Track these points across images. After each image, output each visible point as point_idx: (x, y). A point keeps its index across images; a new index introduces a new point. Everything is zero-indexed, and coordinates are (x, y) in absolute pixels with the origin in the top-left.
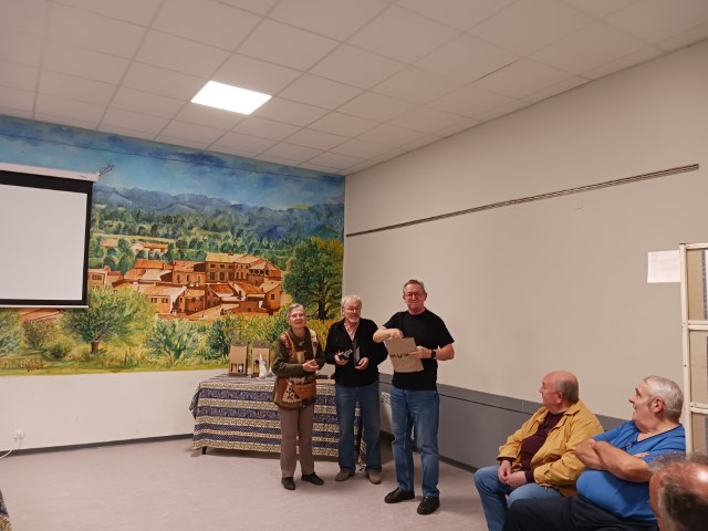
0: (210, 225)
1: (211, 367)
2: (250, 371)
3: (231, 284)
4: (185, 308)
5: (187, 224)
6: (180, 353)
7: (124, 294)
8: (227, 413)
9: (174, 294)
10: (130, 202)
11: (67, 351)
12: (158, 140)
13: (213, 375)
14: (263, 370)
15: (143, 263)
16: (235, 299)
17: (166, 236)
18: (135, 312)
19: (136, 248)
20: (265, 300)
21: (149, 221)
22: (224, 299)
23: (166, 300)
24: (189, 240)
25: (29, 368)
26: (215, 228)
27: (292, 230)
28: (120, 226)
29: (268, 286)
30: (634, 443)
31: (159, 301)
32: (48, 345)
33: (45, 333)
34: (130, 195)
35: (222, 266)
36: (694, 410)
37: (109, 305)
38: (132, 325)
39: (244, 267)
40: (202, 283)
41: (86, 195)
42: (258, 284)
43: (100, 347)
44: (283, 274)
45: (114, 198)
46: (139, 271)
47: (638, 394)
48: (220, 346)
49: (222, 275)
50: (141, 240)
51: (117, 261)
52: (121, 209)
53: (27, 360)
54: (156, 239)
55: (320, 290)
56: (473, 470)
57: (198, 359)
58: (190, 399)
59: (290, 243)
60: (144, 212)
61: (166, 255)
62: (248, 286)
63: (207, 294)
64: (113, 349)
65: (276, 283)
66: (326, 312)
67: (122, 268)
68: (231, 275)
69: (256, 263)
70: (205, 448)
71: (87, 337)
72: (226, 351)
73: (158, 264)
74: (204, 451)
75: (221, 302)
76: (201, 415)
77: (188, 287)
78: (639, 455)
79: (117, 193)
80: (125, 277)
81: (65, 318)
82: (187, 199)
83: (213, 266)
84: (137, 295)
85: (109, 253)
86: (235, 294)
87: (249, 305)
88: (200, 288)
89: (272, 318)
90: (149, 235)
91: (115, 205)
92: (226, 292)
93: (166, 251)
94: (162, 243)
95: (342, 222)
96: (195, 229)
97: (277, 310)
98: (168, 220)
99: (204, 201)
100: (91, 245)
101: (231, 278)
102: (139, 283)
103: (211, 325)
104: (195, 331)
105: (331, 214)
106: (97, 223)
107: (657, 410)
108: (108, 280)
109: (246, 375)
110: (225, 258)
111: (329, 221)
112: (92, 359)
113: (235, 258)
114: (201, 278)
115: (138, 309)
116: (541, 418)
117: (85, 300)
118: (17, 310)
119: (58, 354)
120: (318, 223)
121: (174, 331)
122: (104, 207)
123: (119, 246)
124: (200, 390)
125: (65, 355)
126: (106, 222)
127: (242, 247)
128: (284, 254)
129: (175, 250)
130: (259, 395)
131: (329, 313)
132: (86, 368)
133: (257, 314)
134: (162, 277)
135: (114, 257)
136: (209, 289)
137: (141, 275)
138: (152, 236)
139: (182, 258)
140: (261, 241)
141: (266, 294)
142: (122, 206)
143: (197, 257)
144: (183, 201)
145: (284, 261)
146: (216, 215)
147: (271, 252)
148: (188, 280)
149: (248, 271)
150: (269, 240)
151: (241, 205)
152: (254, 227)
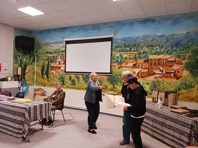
3: (159, 66)
4: (141, 76)
5: (141, 46)
9: (137, 71)
10: (123, 42)
11: (107, 87)
15: (127, 61)
16: (160, 73)
17: (134, 51)
19: (125, 56)
20: (174, 73)
21: (129, 47)
22: (156, 73)
23: (134, 73)
24: (142, 51)
26: (152, 46)
27: (189, 42)
28: (120, 49)
29: (176, 67)
33: (102, 81)
34: (123, 39)
35: (155, 60)
37: (118, 74)
39: (164, 60)
40: (147, 67)
41: (111, 42)
42: (171, 66)
43: (115, 86)
44: (184, 62)
45: (119, 41)
46: (126, 63)
50: (126, 53)
51: (119, 61)
52: (120, 44)
54: (132, 52)
59: (188, 47)
60: (127, 44)
61: (134, 58)
62: (166, 68)
63: (149, 71)
64: (119, 87)
65: (181, 66)
67: (120, 63)
68: (159, 63)
69: (170, 58)
71: (112, 84)
73: (132, 61)
75: (155, 74)
77: (142, 68)
79: (119, 39)
80: (122, 66)
82: (141, 37)
83: (151, 60)
86: (161, 71)
87: (167, 75)
88: (146, 69)
89: (178, 81)
90: (128, 51)
91: (118, 43)
92: (157, 70)
93: (134, 56)
94: (133, 53)
96: (143, 48)
97: (181, 77)
98: (135, 45)
99: (147, 37)
102: (126, 67)
103: (151, 82)
104: (145, 84)
106: (114, 50)
108: (117, 67)
110: (156, 57)
112: (113, 90)
113: (160, 57)
114: (147, 65)
117: (110, 73)
122: (115, 44)
123: (120, 56)
126: (116, 49)
127: (164, 52)
128: (184, 53)
129: (137, 56)
134: (133, 65)
135: (118, 59)
136: (150, 69)
137: (126, 65)
138: (130, 52)
139: (140, 58)
140: (172, 48)
141: (175, 71)
142: (121, 43)
143: (145, 57)
144: (140, 38)
145: (184, 56)
146: (152, 41)
147: (177, 53)
148: (142, 66)
149: (166, 61)
150: (176, 48)
151: (163, 35)
152: (169, 43)
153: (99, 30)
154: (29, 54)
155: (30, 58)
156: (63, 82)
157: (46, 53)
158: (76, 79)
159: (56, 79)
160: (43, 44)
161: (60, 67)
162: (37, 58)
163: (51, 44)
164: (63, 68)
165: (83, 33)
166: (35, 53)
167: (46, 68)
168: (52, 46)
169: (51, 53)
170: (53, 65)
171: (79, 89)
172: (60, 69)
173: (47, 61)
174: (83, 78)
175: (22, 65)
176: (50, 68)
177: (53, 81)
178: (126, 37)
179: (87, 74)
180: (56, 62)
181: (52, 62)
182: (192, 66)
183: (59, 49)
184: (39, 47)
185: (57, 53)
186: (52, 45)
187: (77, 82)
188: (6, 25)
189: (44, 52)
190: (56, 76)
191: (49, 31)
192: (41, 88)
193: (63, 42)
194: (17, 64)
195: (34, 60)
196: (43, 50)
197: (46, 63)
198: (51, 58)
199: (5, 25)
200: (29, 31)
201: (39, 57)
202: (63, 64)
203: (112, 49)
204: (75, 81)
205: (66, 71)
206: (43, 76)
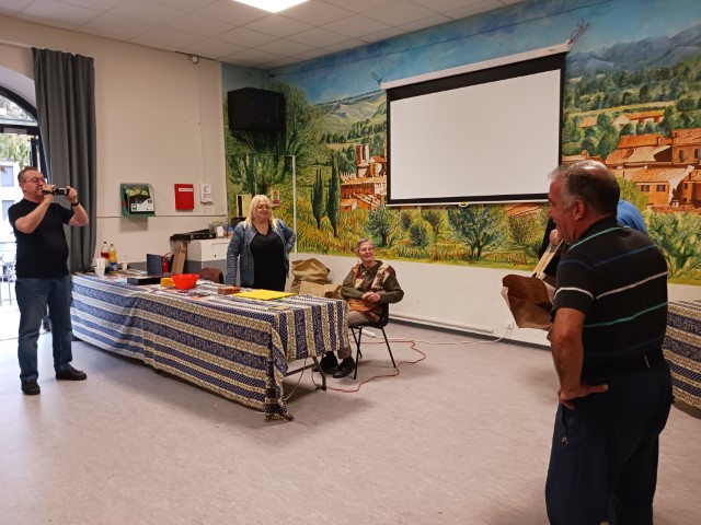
4: (692, 197)
5: (693, 74)
6: (685, 261)
9: (674, 178)
10: (611, 64)
15: (629, 141)
17: (661, 99)
19: (620, 122)
21: (636, 82)
23: (662, 188)
24: (697, 97)
28: (599, 98)
31: (653, 189)
32: (530, 240)
33: (527, 228)
34: (611, 55)
41: (557, 73)
45: (592, 64)
46: (624, 152)
50: (626, 111)
51: (596, 141)
52: (600, 76)
53: (513, 255)
54: (652, 105)
60: (629, 73)
61: (661, 125)
67: (602, 151)
73: (650, 139)
77: (697, 166)
79: (596, 57)
84: (623, 183)
85: (587, 134)
90: (636, 102)
91: (593, 73)
93: (661, 119)
94: (656, 109)
98: (664, 74)
102: (625, 166)
106: (573, 102)
118: (503, 205)
122: (579, 79)
123: (599, 123)
126: (582, 98)
129: (675, 116)
134: (655, 156)
135: (592, 138)
137: (627, 157)
138: (641, 102)
139: (686, 125)
142: (602, 72)
144: (687, 41)
148: (696, 156)
153: (511, 32)
154: (271, 149)
155: (276, 160)
156: (384, 237)
157: (323, 139)
158: (428, 226)
159: (359, 228)
160: (312, 111)
161: (372, 186)
162: (297, 159)
163: (338, 107)
164: (380, 190)
165: (451, 52)
166: (291, 143)
167: (326, 191)
168: (343, 115)
169: (341, 140)
170: (346, 179)
171: (437, 258)
172: (373, 193)
173: (330, 169)
174: (452, 219)
175: (253, 186)
176: (339, 193)
177: (349, 234)
178: (623, 44)
179: (468, 203)
180: (358, 168)
181: (344, 170)
183: (368, 121)
184: (302, 121)
185: (358, 137)
186: (344, 108)
187: (430, 234)
188: (198, 57)
189: (319, 138)
190: (358, 218)
191: (330, 62)
192: (313, 260)
193: (380, 95)
194: (238, 183)
195: (287, 168)
196: (315, 133)
197: (327, 174)
198: (340, 158)
199: (195, 59)
200: (268, 71)
201: (303, 155)
202: (381, 174)
203: (566, 98)
204: (424, 230)
205: (392, 198)
206: (318, 221)
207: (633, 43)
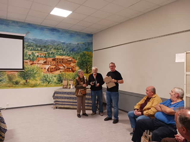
0: (56, 48)
1: (58, 86)
2: (68, 87)
3: (62, 64)
4: (50, 70)
5: (50, 48)
6: (49, 83)
7: (34, 67)
8: (62, 98)
9: (47, 67)
10: (34, 42)
11: (19, 82)
12: (42, 24)
13: (58, 88)
14: (72, 87)
15: (38, 58)
16: (64, 68)
17: (44, 51)
18: (37, 72)
19: (36, 54)
20: (72, 68)
21: (40, 47)
22: (61, 68)
23: (45, 69)
24: (51, 52)
25: (9, 87)
26: (58, 49)
27: (78, 49)
28: (32, 48)
29: (72, 65)
30: (170, 105)
31: (43, 69)
32: (14, 80)
33: (13, 77)
34: (34, 40)
35: (60, 59)
36: (187, 96)
37: (30, 70)
38: (36, 75)
39: (66, 59)
40: (55, 64)
41: (22, 40)
42: (70, 64)
43: (28, 81)
44: (76, 61)
45: (30, 41)
46: (38, 61)
47: (172, 92)
48: (60, 81)
49: (60, 62)
50: (38, 52)
51: (32, 58)
52: (32, 44)
53: (9, 85)
54: (42, 52)
55: (87, 66)
56: (127, 112)
57: (54, 84)
58: (53, 94)
59: (78, 53)
60: (38, 45)
62: (67, 64)
63: (56, 67)
64: (31, 81)
65: (75, 64)
66: (88, 72)
67: (33, 60)
68: (62, 62)
69: (69, 58)
70: (57, 107)
71: (24, 78)
72: (62, 82)
73: (43, 59)
74: (57, 108)
75: (60, 69)
76: (55, 99)
77: (51, 65)
78: (171, 108)
79: (31, 39)
80: (34, 62)
81: (19, 73)
82: (50, 41)
83: (57, 59)
84: (37, 67)
85: (29, 56)
86: (64, 67)
87: (67, 70)
88: (54, 65)
89: (74, 73)
90: (40, 51)
91: (30, 43)
92: (61, 66)
93: (45, 55)
95: (92, 47)
96: (52, 50)
97: (75, 71)
98: (45, 47)
99: (54, 42)
100: (24, 54)
101: (62, 63)
102: (38, 64)
103: (57, 75)
104: (53, 76)
105: (89, 45)
106: (26, 48)
107: (177, 96)
108: (29, 63)
109: (67, 88)
110: (61, 57)
111: (89, 47)
112: (26, 84)
113: (63, 57)
114: (54, 63)
115: (38, 71)
116: (145, 99)
117: (23, 69)
118: (5, 71)
119: (17, 83)
120: (86, 47)
121: (48, 77)
122: (27, 43)
123: (32, 54)
124: (55, 92)
125: (19, 83)
126: (28, 47)
127: (65, 54)
128: (76, 56)
129: (47, 55)
130: (71, 93)
131: (89, 72)
132: (24, 87)
133: (69, 72)
134: (44, 62)
135: (31, 57)
136: (57, 65)
139: (49, 57)
140: (70, 52)
141: (72, 67)
143: (53, 57)
145: (76, 58)
146: (58, 46)
147: (73, 56)
148: (51, 63)
149: (67, 61)
150: (72, 52)
151: (64, 43)
152: (68, 49)
178: (37, 39)
182: (80, 64)
203: (24, 47)
207: (39, 39)
